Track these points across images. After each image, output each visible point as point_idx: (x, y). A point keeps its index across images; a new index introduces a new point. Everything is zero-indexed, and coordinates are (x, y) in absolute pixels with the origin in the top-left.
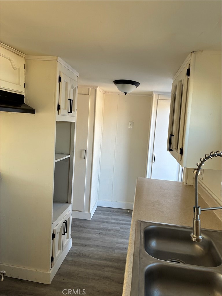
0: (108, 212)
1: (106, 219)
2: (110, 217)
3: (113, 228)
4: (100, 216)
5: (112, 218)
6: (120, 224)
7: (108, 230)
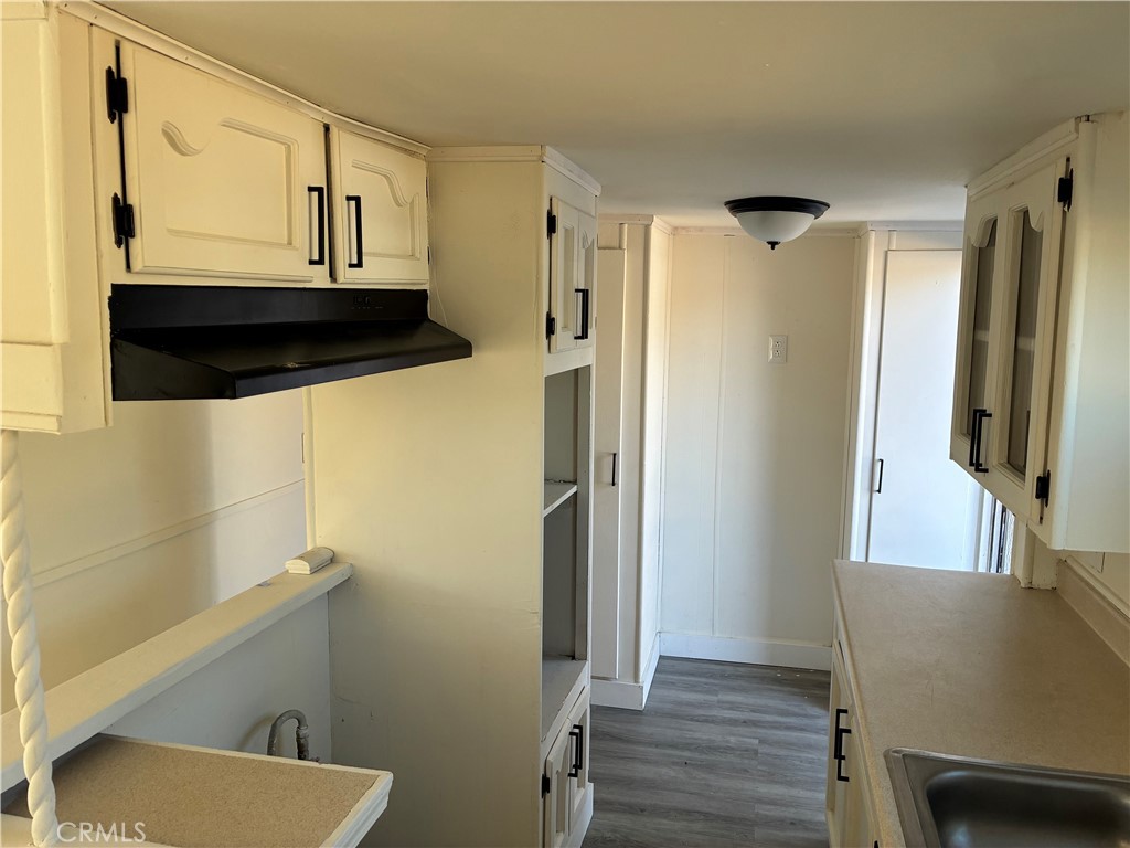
0: (704, 680)
1: (700, 705)
2: (714, 698)
3: (732, 739)
4: (674, 694)
5: (719, 702)
6: (755, 724)
7: (712, 748)
